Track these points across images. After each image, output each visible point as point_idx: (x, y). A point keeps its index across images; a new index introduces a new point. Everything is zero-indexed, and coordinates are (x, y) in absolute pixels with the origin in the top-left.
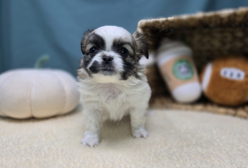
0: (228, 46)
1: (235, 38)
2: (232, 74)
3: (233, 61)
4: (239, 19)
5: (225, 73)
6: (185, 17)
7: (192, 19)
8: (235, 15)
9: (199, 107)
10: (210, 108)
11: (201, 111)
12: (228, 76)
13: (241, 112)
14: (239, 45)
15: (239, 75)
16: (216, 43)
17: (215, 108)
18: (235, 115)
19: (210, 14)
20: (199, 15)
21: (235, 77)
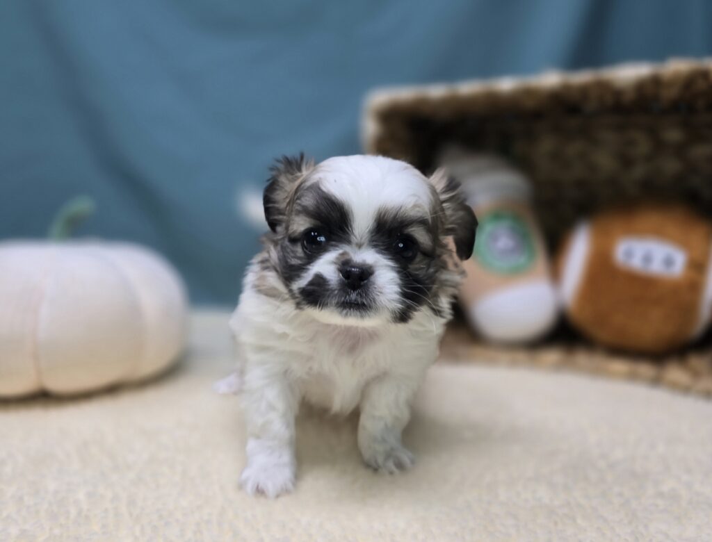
0: (639, 172)
1: (659, 146)
2: (647, 259)
3: (652, 219)
4: (669, 94)
5: (629, 254)
6: (506, 85)
7: (529, 93)
8: (656, 81)
9: (552, 356)
10: (582, 358)
11: (558, 368)
12: (636, 263)
13: (675, 373)
14: (671, 166)
15: (669, 262)
16: (605, 161)
17: (599, 360)
18: (656, 382)
19: (582, 77)
20: (550, 79)
21: (656, 267)
